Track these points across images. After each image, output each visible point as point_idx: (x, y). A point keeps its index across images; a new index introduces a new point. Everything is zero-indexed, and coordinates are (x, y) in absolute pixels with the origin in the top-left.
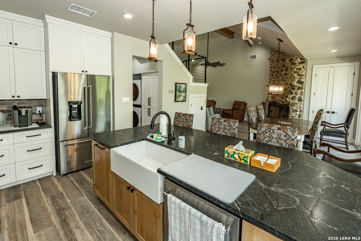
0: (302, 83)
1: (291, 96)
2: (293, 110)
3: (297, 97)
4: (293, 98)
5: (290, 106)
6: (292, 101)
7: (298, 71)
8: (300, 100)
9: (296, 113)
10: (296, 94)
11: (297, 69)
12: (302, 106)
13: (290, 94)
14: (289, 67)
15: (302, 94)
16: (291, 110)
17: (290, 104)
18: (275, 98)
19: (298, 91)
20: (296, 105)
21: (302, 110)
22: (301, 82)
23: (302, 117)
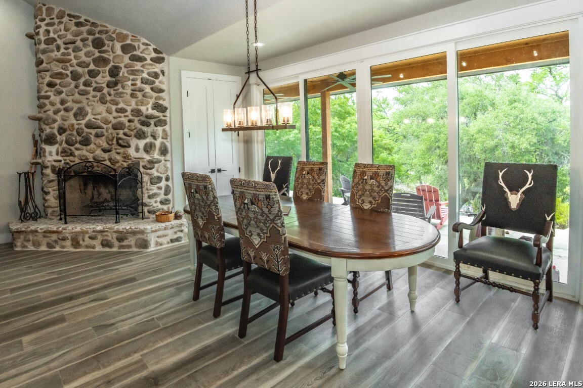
0: (163, 109)
1: (142, 143)
2: (151, 179)
3: (158, 143)
4: (148, 148)
5: (142, 169)
6: (147, 157)
7: (152, 79)
8: (164, 151)
9: (158, 185)
10: (154, 137)
11: (149, 74)
12: (169, 165)
13: (139, 139)
14: (122, 65)
15: (165, 136)
16: (146, 179)
17: (141, 164)
18: (77, 153)
19: (156, 128)
20: (156, 165)
21: (170, 175)
22: (161, 106)
23: (171, 194)
